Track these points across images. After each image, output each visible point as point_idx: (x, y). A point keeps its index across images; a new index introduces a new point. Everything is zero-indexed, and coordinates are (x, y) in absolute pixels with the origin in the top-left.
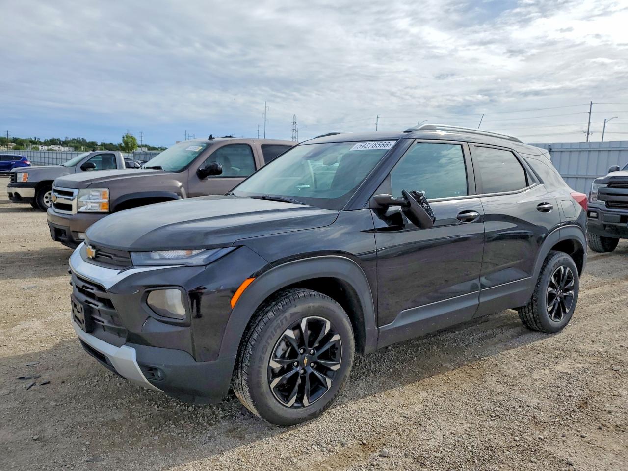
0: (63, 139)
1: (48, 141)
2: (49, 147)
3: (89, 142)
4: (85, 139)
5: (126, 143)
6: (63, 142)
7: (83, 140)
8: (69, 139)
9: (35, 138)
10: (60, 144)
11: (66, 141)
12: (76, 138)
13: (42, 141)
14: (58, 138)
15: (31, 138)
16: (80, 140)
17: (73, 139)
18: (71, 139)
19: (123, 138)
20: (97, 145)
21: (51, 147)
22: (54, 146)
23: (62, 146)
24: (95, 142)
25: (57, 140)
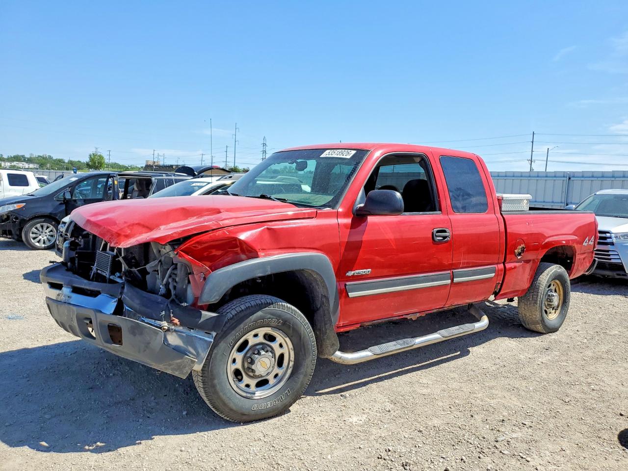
0: (27, 156)
1: (11, 157)
2: (13, 164)
3: (56, 160)
4: (52, 156)
5: (92, 160)
6: (28, 159)
7: (50, 157)
8: (34, 156)
10: (24, 161)
11: (31, 158)
12: (41, 155)
13: (5, 157)
14: (23, 154)
16: (46, 157)
17: (39, 156)
20: (64, 162)
21: (15, 163)
22: (17, 162)
23: (27, 163)
24: (62, 160)
25: (22, 156)
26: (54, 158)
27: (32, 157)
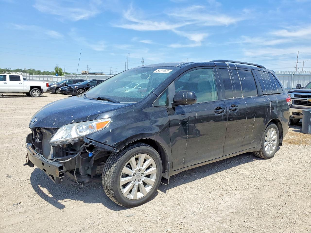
0: (23, 69)
1: (15, 70)
3: (37, 71)
4: (35, 69)
5: (57, 71)
6: (24, 71)
7: (34, 69)
8: (26, 69)
9: (9, 69)
10: (22, 71)
12: (30, 69)
13: (12, 70)
15: (7, 69)
16: (32, 70)
17: (29, 69)
18: (28, 69)
19: (55, 69)
21: (17, 73)
22: (19, 72)
23: (23, 73)
24: (40, 71)
25: (20, 69)
26: (36, 70)
27: (25, 70)
